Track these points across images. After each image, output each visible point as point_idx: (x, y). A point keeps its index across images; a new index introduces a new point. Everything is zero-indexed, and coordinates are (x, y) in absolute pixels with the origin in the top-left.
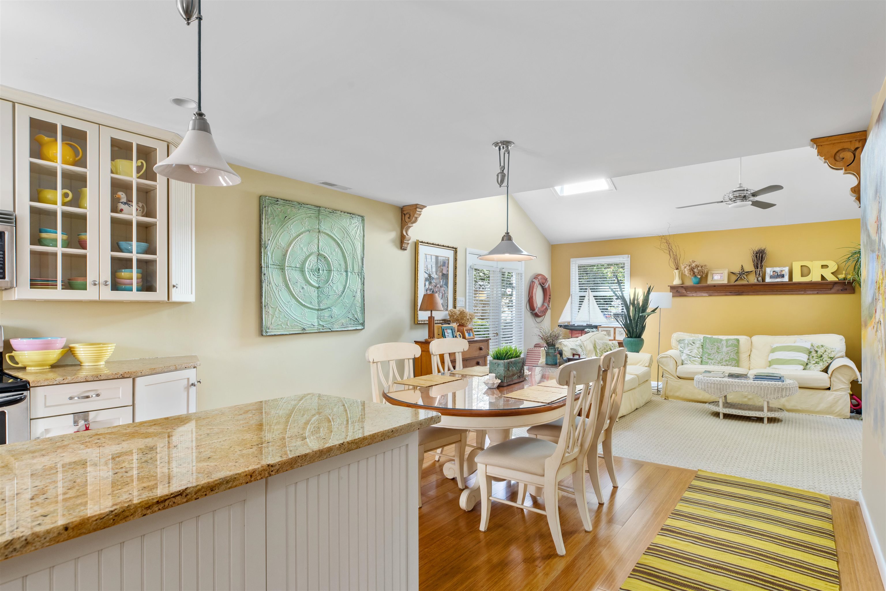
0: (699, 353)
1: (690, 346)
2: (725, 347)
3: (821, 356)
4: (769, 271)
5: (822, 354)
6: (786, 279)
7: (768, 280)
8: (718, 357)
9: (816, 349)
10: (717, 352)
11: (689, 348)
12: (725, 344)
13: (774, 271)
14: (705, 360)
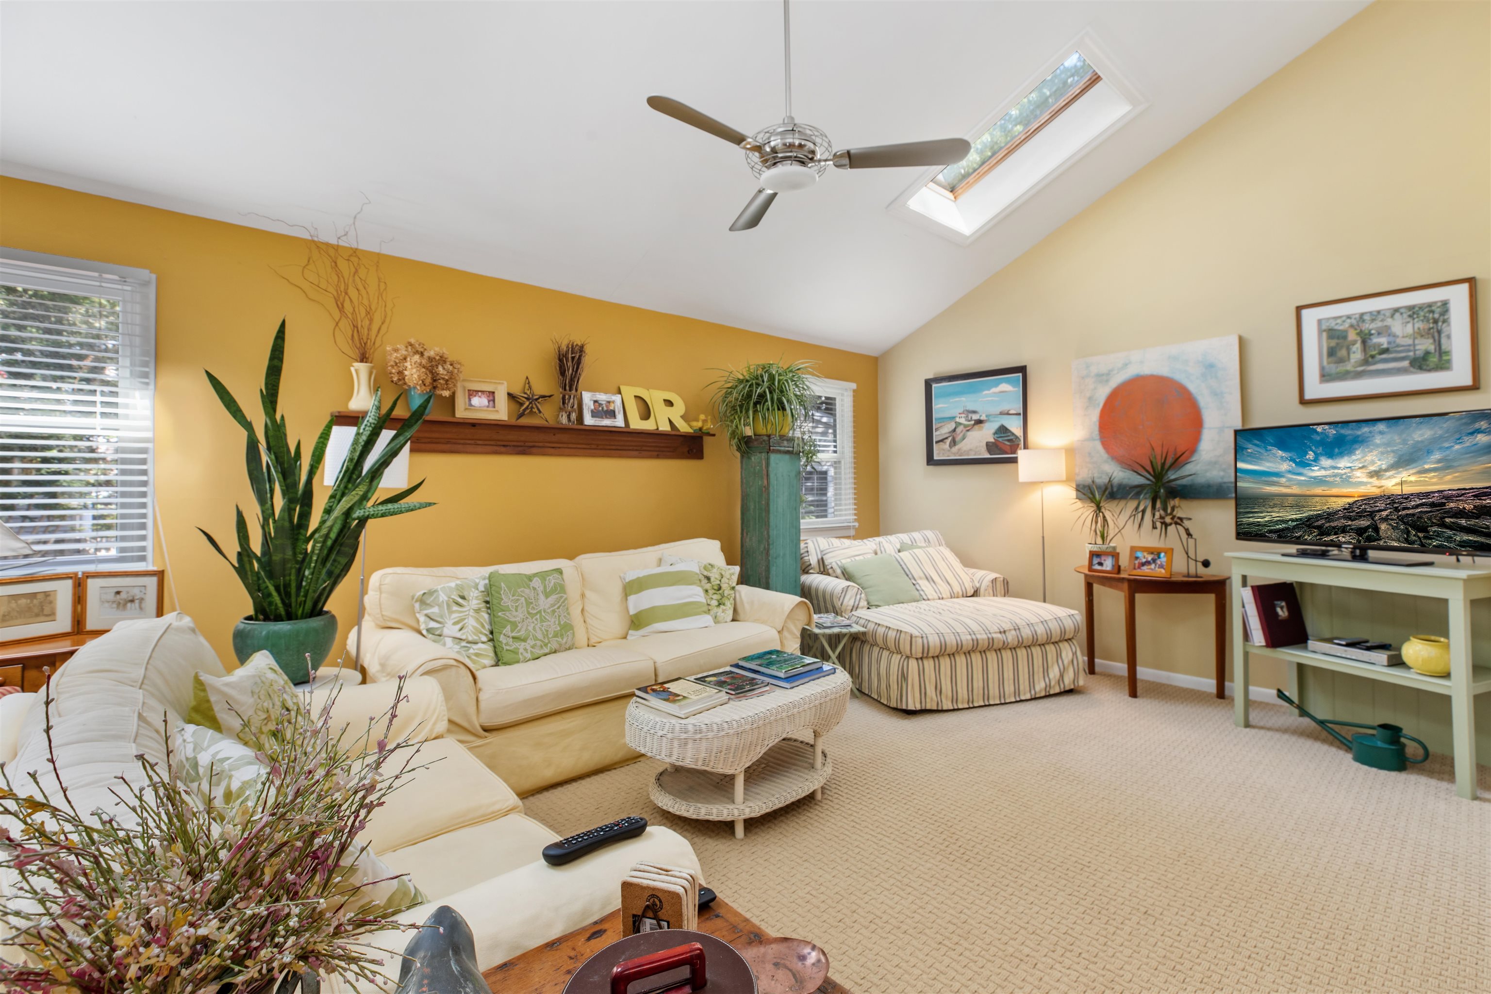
0: (483, 626)
1: (455, 608)
2: (542, 597)
3: (720, 588)
4: (587, 398)
5: (718, 582)
6: (619, 422)
7: (589, 420)
8: (534, 629)
9: (706, 573)
10: (529, 613)
11: (454, 615)
12: (542, 588)
13: (595, 402)
14: (507, 644)
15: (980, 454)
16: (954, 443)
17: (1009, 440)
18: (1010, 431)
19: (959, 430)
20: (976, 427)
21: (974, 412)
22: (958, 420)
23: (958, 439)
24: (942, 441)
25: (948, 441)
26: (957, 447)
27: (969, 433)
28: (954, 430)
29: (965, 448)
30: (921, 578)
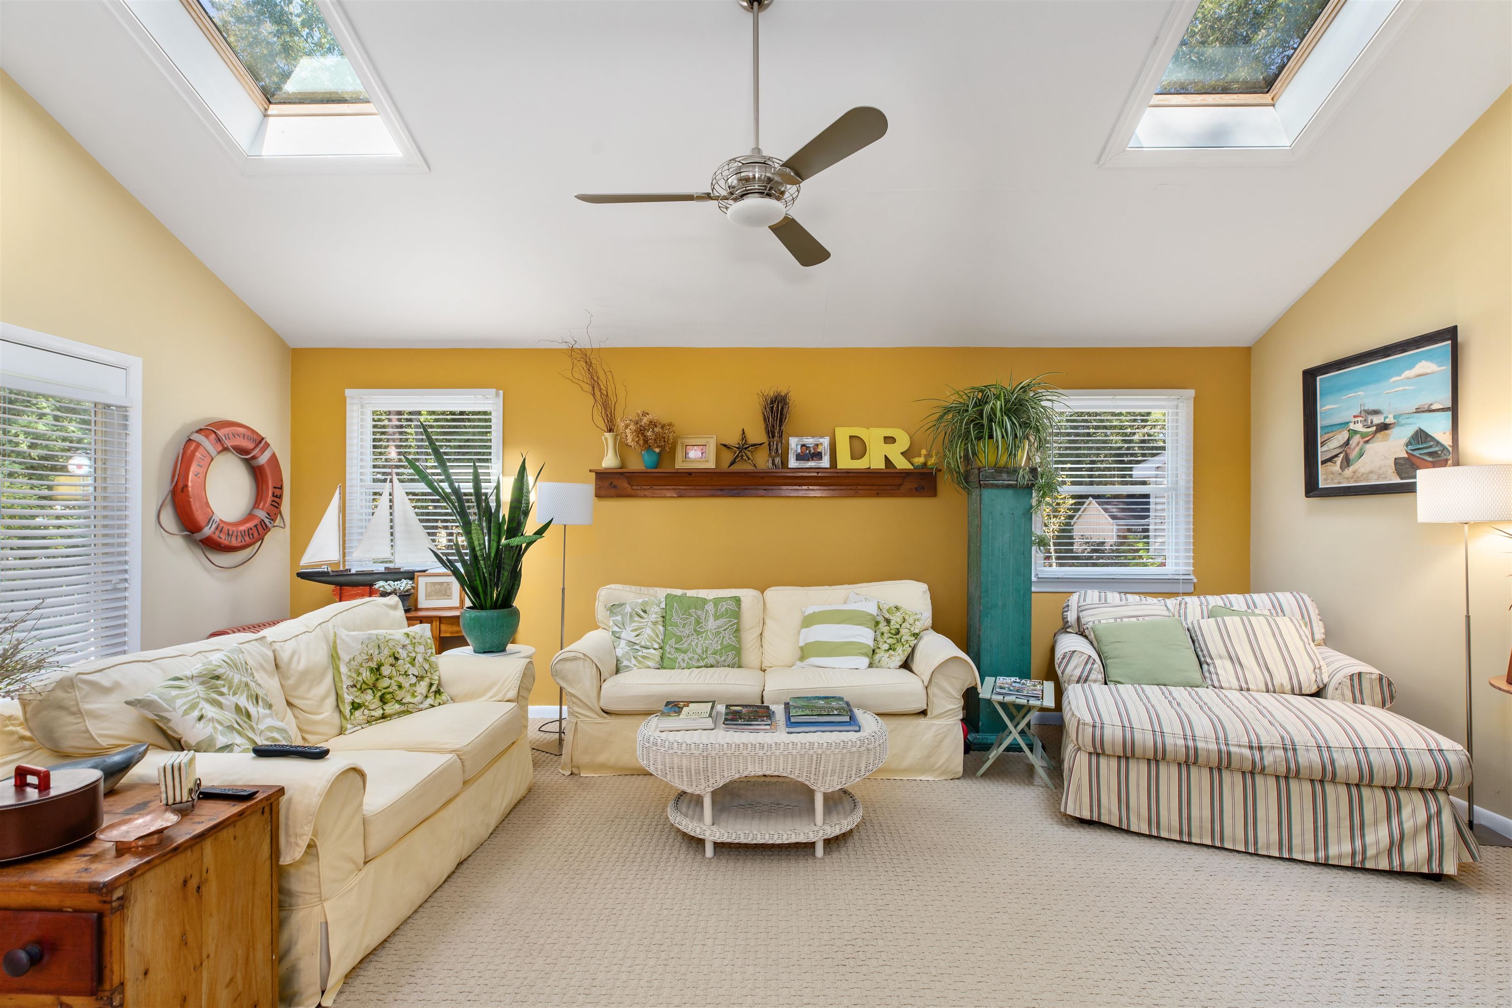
0: (657, 636)
1: (637, 618)
2: (711, 619)
3: (898, 632)
4: (794, 443)
5: (898, 626)
6: (825, 463)
7: (793, 463)
8: (697, 645)
9: (887, 616)
10: (695, 631)
11: (634, 624)
12: (713, 611)
13: (803, 446)
14: (669, 653)
15: (1385, 478)
16: (1347, 462)
17: (1430, 454)
18: (1433, 439)
19: (1353, 442)
20: (1379, 435)
21: (1376, 412)
22: (1352, 426)
23: (1353, 455)
24: (1330, 460)
25: (1339, 460)
26: (1351, 469)
27: (1368, 446)
28: (1347, 443)
29: (1362, 470)
30: (1221, 657)
